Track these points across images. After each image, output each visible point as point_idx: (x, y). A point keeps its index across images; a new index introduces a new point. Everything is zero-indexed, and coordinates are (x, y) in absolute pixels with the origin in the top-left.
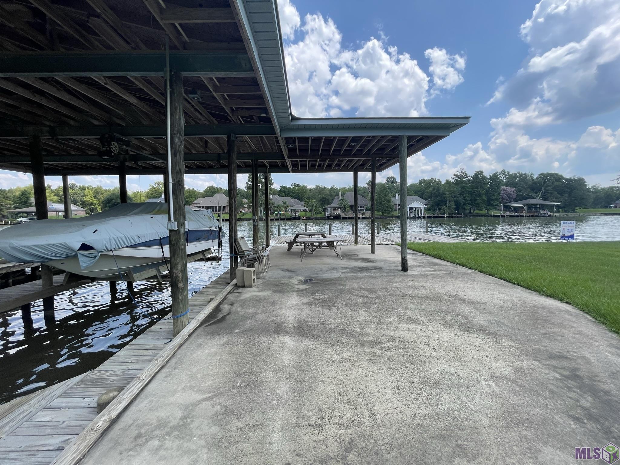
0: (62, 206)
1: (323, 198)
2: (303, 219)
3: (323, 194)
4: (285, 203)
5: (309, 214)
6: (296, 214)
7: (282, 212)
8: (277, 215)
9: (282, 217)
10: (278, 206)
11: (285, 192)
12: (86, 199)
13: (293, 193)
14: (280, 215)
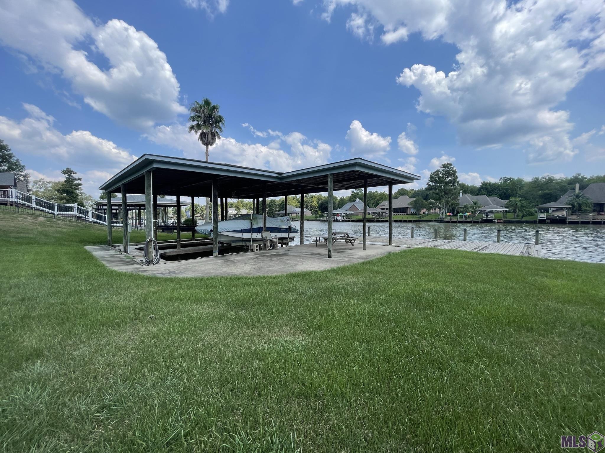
0: (299, 210)
1: (547, 194)
2: (498, 222)
3: (547, 189)
4: (475, 204)
5: (510, 216)
6: (487, 216)
7: (468, 214)
8: (461, 217)
9: (468, 220)
10: (465, 206)
11: (486, 189)
12: (313, 204)
13: (499, 190)
14: (465, 217)
